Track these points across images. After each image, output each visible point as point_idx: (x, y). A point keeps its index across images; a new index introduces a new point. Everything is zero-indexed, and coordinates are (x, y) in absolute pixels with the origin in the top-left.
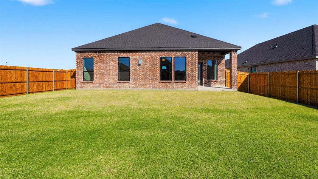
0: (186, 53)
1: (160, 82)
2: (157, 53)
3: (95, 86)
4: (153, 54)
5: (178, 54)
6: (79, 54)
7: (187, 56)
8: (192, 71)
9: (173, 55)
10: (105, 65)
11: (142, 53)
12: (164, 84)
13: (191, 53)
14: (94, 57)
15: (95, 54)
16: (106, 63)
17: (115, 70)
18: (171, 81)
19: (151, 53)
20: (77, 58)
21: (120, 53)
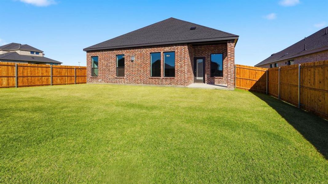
0: (175, 47)
1: (150, 79)
2: (147, 49)
3: (99, 80)
4: (144, 51)
5: (167, 49)
6: (89, 54)
7: (176, 51)
8: (181, 67)
9: (162, 50)
10: (106, 62)
11: (135, 50)
12: (153, 80)
13: (180, 47)
14: (98, 56)
15: (99, 53)
16: (107, 61)
17: (113, 66)
18: (161, 77)
19: (142, 49)
20: (88, 57)
21: (117, 50)
